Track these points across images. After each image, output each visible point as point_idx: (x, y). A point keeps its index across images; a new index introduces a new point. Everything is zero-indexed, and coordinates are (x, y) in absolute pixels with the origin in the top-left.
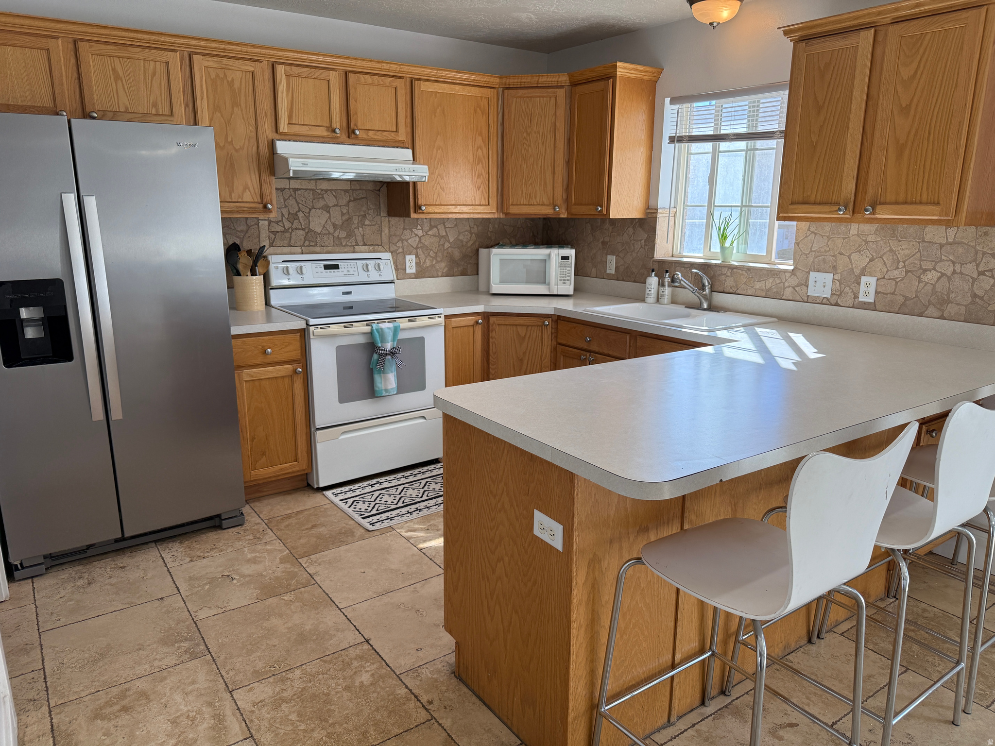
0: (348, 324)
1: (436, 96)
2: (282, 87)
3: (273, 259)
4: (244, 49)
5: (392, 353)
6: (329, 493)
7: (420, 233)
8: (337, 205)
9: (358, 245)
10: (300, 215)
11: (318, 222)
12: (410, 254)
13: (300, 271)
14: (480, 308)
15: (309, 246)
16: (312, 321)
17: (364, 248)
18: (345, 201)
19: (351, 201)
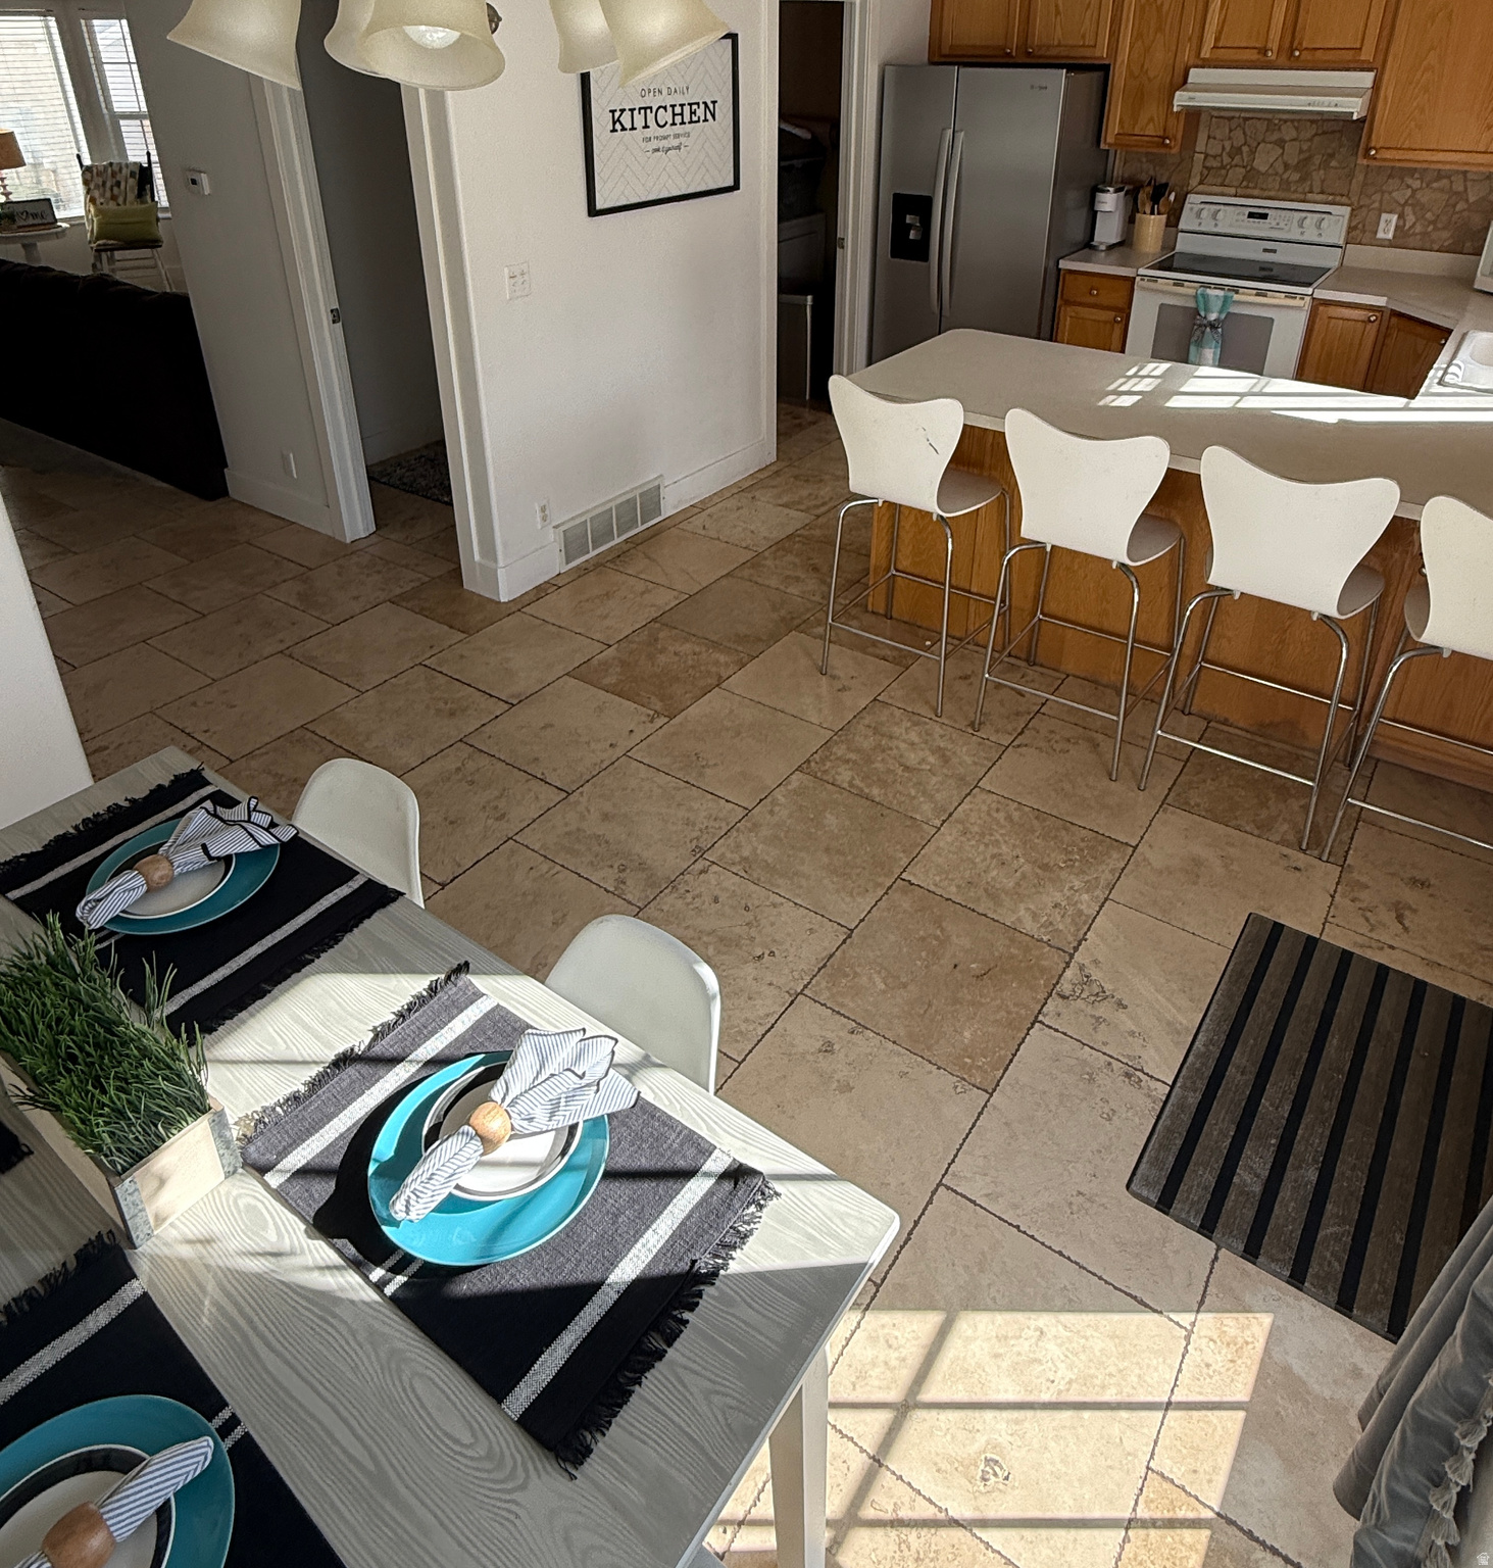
2: (1216, 4)
3: (1194, 199)
5: (1213, 326)
7: (1417, 184)
8: (1295, 139)
9: (1312, 193)
11: (1265, 159)
12: (1390, 212)
13: (1214, 215)
14: (1380, 301)
15: (1247, 187)
16: (1141, 271)
17: (1320, 197)
18: (1308, 135)
19: (1316, 134)
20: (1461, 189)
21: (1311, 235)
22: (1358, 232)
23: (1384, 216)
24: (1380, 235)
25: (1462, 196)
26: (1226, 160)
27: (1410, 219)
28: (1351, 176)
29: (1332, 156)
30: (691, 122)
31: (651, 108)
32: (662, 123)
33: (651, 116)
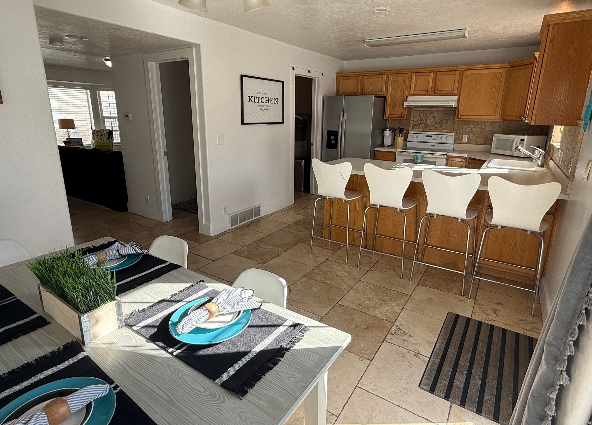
0: (408, 153)
1: (473, 75)
2: (413, 80)
3: (411, 133)
7: (472, 127)
8: (438, 116)
9: (443, 130)
10: (424, 119)
11: (430, 122)
12: (465, 134)
13: (417, 137)
14: (466, 155)
15: (425, 129)
17: (446, 131)
18: (441, 115)
19: (443, 114)
20: (484, 127)
21: (444, 141)
22: (458, 140)
23: (464, 136)
24: (463, 141)
25: (485, 129)
26: (419, 122)
27: (471, 136)
28: (454, 125)
29: (448, 120)
30: (271, 103)
31: (260, 97)
32: (263, 102)
33: (260, 100)
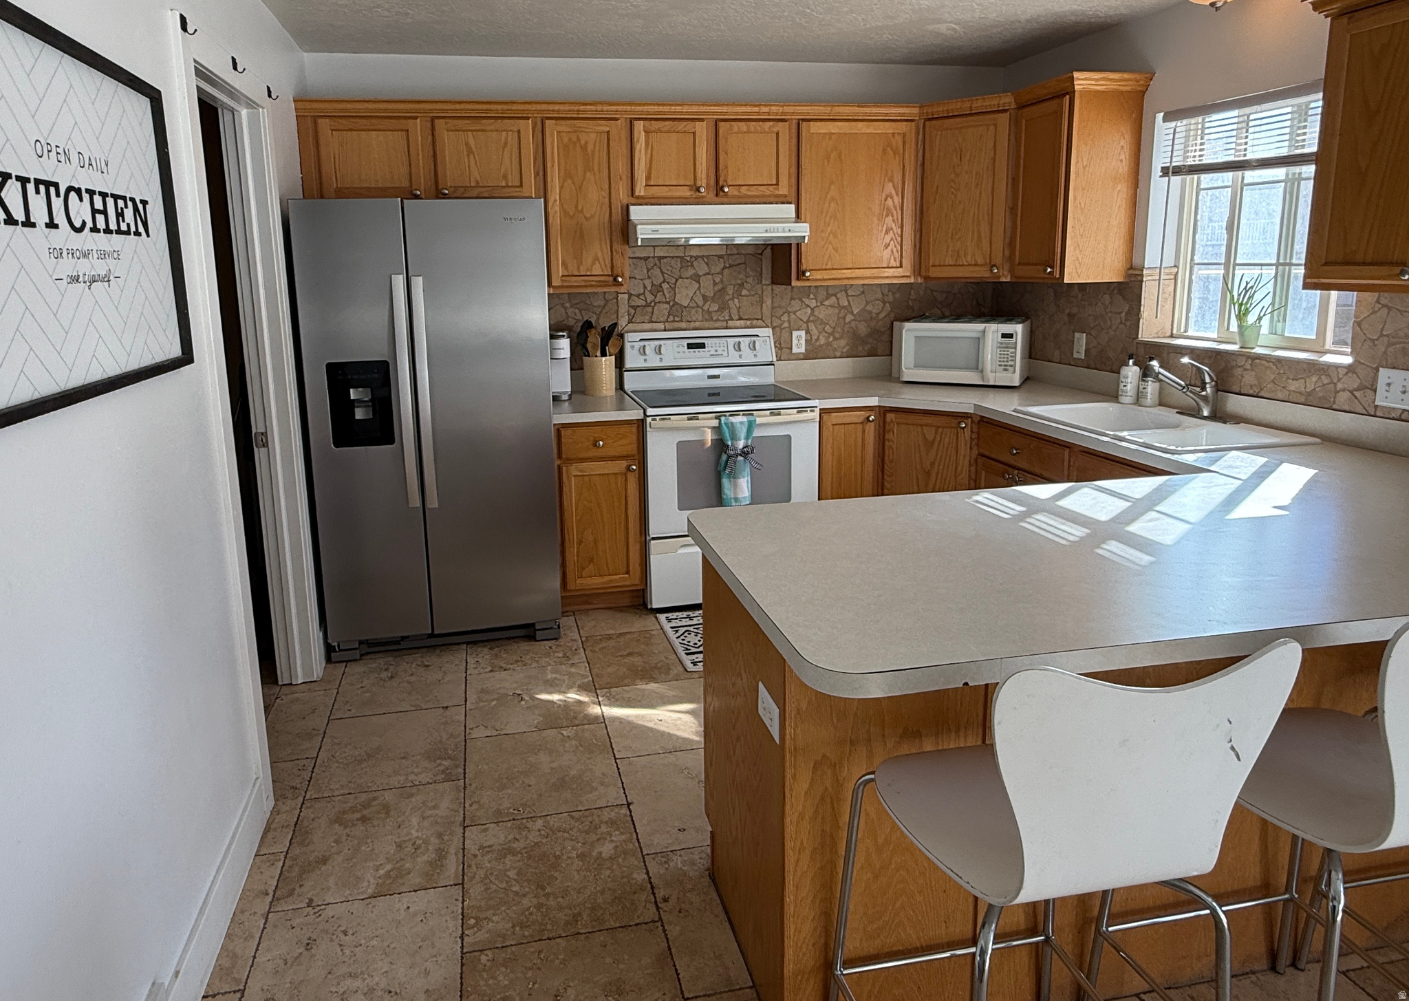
0: (693, 417)
1: (830, 139)
2: (640, 145)
3: (631, 338)
4: (599, 108)
5: (745, 453)
6: (662, 617)
7: (813, 303)
8: (708, 274)
9: (732, 320)
10: (665, 286)
11: (685, 293)
12: (798, 330)
13: (658, 350)
14: (873, 401)
15: (674, 321)
16: (650, 411)
17: (738, 323)
23: (795, 334)
24: (795, 350)
26: (650, 298)
28: (761, 302)
29: (742, 285)
30: (119, 232)
31: (56, 185)
32: (78, 224)
33: (58, 203)
